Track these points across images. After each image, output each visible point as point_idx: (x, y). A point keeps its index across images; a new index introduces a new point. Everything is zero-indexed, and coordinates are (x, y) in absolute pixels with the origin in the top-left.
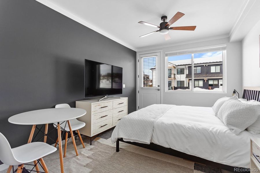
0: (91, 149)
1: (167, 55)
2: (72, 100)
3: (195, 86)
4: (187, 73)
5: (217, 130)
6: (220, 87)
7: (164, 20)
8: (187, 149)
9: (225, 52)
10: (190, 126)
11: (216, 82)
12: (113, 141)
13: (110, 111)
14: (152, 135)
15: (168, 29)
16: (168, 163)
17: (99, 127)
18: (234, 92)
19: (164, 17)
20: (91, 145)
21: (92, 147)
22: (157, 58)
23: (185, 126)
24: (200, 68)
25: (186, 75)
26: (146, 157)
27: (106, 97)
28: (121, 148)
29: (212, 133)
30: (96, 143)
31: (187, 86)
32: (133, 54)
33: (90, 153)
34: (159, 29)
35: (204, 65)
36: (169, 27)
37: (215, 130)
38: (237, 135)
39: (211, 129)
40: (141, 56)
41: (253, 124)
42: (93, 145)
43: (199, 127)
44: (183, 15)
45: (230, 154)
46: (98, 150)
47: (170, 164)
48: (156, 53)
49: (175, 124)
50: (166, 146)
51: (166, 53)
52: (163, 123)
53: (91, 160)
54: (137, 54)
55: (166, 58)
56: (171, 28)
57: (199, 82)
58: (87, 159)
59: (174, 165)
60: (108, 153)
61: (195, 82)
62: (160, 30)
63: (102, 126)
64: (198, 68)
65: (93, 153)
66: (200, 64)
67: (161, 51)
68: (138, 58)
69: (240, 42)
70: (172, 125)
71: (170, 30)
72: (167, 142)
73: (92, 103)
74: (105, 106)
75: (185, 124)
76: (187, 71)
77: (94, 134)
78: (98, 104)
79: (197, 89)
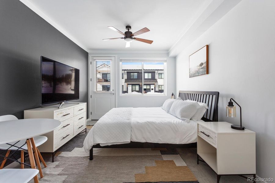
0: (57, 166)
1: (121, 60)
2: (18, 109)
3: (133, 90)
4: (126, 78)
5: (176, 122)
6: (151, 91)
7: (128, 30)
8: (159, 139)
9: (165, 64)
10: (159, 121)
11: (148, 87)
12: (87, 150)
13: (71, 119)
14: (131, 135)
15: (132, 38)
16: (142, 156)
17: (61, 139)
18: (173, 95)
19: (128, 27)
20: (53, 161)
21: (56, 163)
22: (111, 62)
23: (155, 122)
24: (137, 74)
25: (125, 79)
26: (122, 156)
27: (63, 103)
28: (94, 156)
29: (174, 124)
30: (58, 158)
31: (126, 90)
32: (86, 55)
33: (59, 170)
34: (124, 36)
35: (139, 72)
36: (133, 37)
37: (175, 122)
38: (188, 123)
39: (173, 122)
40: (94, 58)
41: (194, 115)
42: (56, 161)
43: (165, 122)
44: (148, 30)
45: (186, 136)
46: (67, 165)
47: (144, 156)
48: (111, 57)
49: (148, 122)
50: (143, 141)
51: (120, 58)
52: (138, 123)
53: (66, 176)
54: (89, 55)
55: (121, 63)
56: (134, 38)
57: (136, 87)
58: (59, 176)
59: (147, 156)
60: (82, 164)
61: (133, 87)
62: (125, 38)
63: (64, 137)
64: (135, 74)
65: (62, 169)
66: (137, 70)
67: (116, 56)
68: (90, 60)
69: (175, 58)
70: (146, 123)
71: (133, 40)
72: (144, 138)
73: (54, 111)
74: (66, 114)
75: (155, 121)
76: (126, 76)
77: (56, 147)
78: (60, 112)
79: (135, 93)
